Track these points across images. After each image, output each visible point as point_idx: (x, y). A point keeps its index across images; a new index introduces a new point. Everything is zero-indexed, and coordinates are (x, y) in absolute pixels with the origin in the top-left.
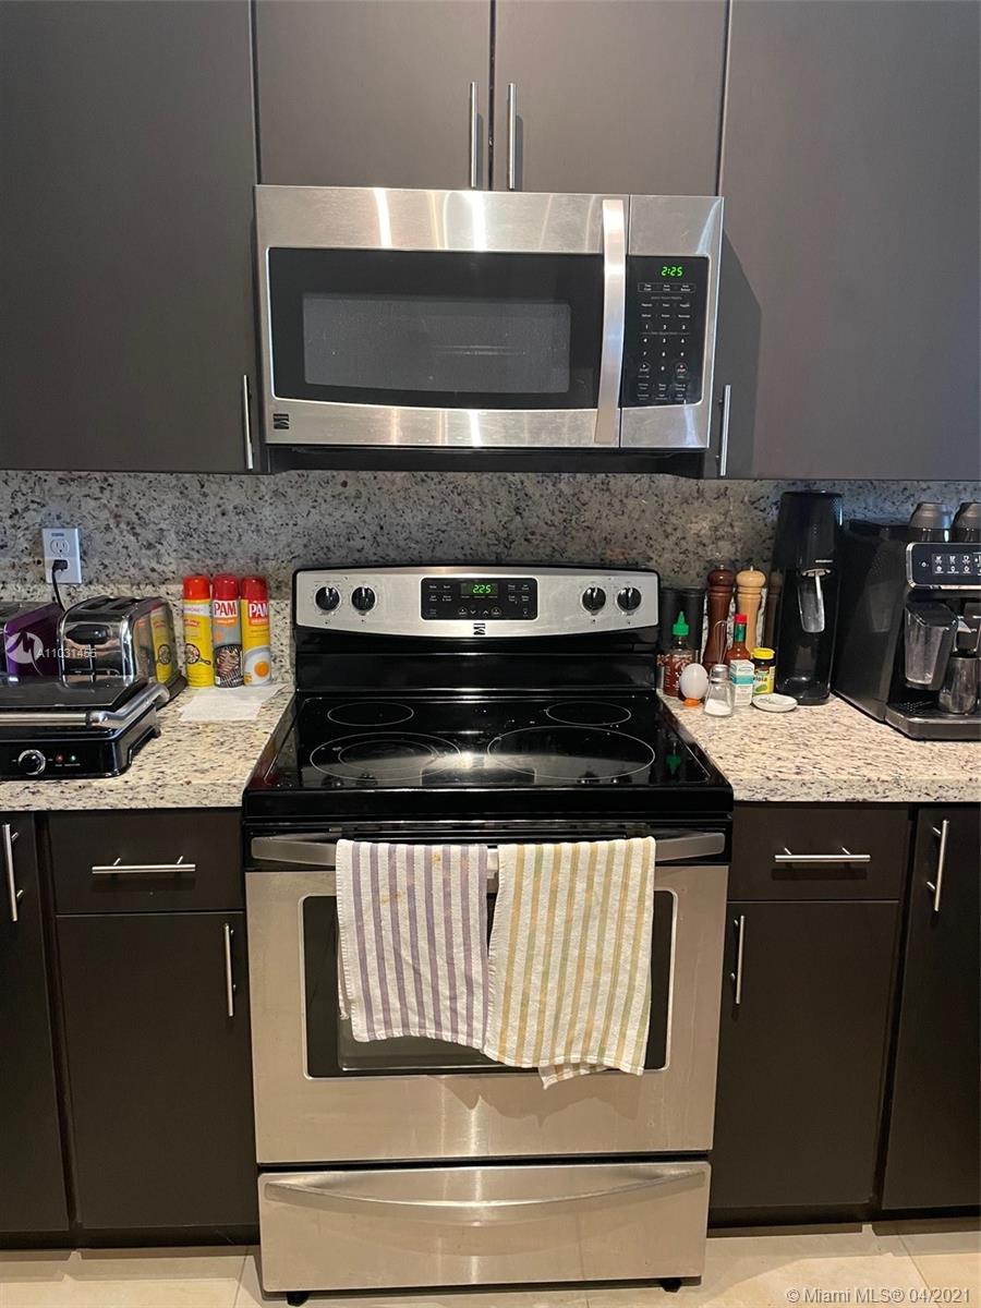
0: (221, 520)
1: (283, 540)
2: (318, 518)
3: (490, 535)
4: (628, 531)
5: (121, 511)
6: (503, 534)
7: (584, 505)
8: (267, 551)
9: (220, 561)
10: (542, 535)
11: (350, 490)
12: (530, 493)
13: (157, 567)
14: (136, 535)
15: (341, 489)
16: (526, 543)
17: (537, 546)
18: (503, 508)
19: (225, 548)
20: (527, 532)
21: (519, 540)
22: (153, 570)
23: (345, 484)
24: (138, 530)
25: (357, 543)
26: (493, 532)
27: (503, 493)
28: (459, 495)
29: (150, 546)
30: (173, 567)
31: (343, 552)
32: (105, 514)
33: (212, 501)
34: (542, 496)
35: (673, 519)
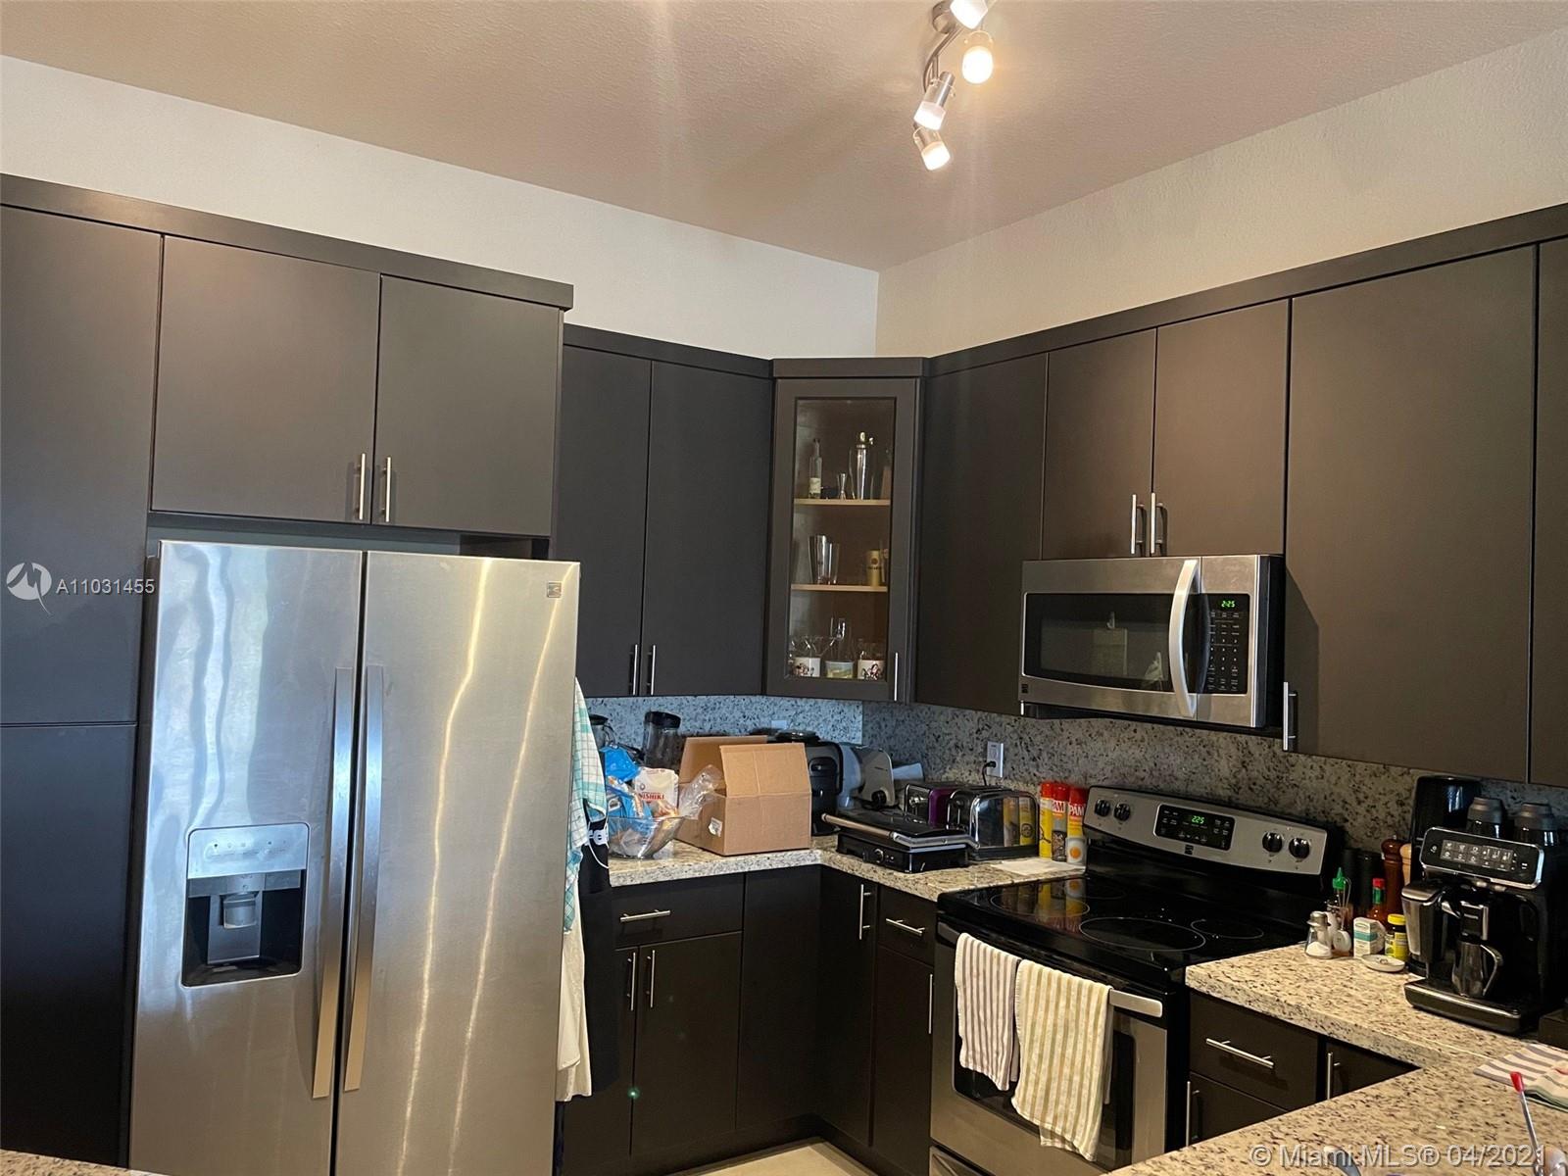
0: (1069, 747)
1: (1101, 765)
2: (1119, 753)
3: (1225, 781)
4: (1328, 793)
5: (1022, 735)
6: (1233, 781)
7: (1293, 766)
8: (1091, 771)
9: (1067, 775)
10: (1261, 786)
11: (1138, 736)
12: (1252, 752)
13: (1037, 773)
14: (1028, 751)
15: (1133, 734)
16: (1249, 791)
17: (1258, 795)
18: (1233, 761)
19: (1070, 766)
20: (1251, 783)
21: (1244, 787)
22: (1035, 775)
23: (1135, 731)
24: (1030, 749)
25: (1141, 774)
26: (1227, 779)
27: (1233, 750)
28: (1204, 746)
29: (1034, 759)
30: (1044, 775)
31: (1133, 779)
32: (1015, 736)
33: (1066, 734)
34: (1260, 755)
35: (1364, 788)
